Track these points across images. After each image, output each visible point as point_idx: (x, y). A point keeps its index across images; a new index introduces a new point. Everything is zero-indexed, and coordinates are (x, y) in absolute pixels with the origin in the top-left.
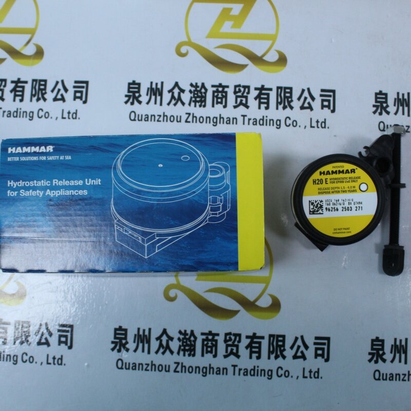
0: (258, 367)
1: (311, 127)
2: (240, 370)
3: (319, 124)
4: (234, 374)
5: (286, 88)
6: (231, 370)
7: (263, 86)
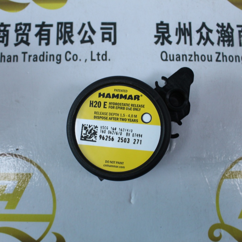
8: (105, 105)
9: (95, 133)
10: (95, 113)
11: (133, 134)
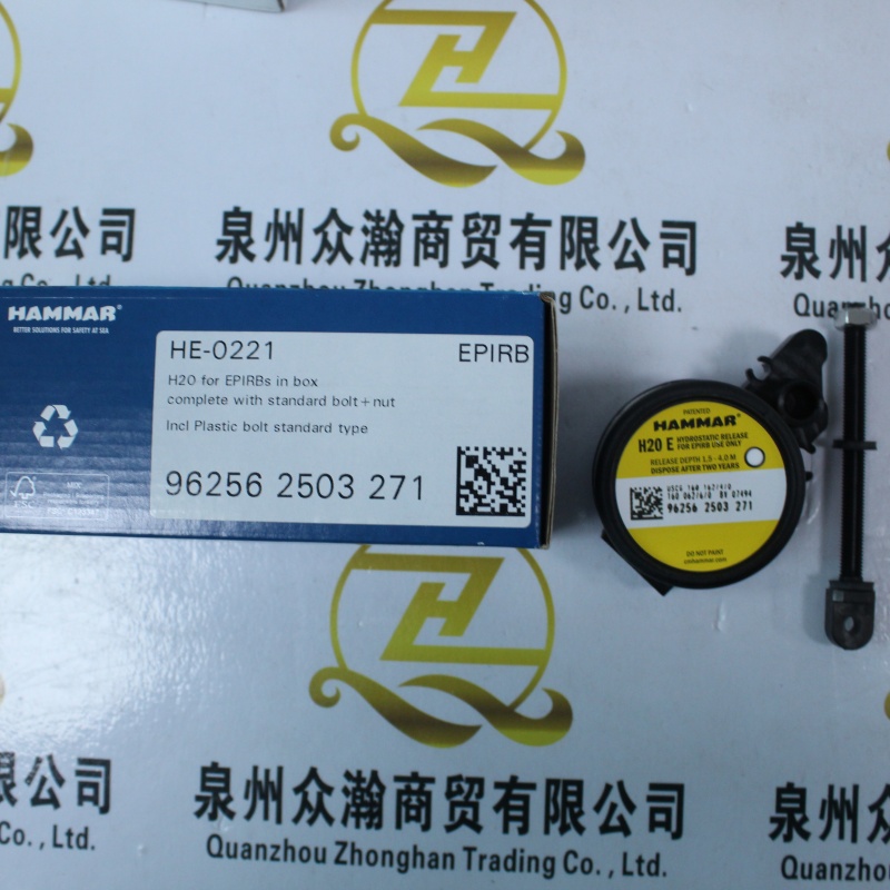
0: (522, 851)
1: (641, 308)
2: (482, 858)
3: (659, 302)
4: (469, 867)
5: (582, 220)
6: (461, 858)
7: (530, 216)
8: (669, 444)
9: (658, 502)
10: (652, 462)
11: (734, 492)
